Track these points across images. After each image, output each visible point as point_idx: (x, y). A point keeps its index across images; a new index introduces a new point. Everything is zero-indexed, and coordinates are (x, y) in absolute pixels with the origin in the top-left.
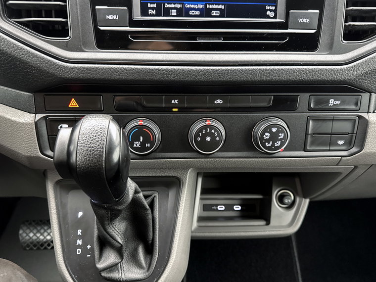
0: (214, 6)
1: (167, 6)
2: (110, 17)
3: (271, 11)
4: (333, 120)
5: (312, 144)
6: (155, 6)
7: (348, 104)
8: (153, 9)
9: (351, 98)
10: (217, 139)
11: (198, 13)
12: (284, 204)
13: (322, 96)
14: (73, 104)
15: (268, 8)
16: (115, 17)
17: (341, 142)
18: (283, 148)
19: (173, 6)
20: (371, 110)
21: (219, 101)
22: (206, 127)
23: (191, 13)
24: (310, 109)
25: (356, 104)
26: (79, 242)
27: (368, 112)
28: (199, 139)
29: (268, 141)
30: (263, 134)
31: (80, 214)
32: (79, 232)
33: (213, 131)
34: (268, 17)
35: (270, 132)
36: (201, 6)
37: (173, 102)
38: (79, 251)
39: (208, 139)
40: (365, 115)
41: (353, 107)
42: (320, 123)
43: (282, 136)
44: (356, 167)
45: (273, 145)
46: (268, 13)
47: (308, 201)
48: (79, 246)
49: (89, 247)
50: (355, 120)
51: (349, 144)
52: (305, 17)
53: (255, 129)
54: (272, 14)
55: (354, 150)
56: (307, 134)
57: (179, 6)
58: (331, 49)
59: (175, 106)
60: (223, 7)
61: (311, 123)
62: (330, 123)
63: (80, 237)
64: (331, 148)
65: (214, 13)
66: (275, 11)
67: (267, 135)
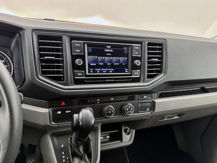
0: (110, 70)
1: (96, 70)
2: (79, 74)
3: (127, 70)
4: (145, 102)
5: (140, 110)
6: (92, 70)
7: (149, 97)
8: (92, 71)
9: (150, 95)
10: (113, 112)
11: (106, 72)
12: (127, 133)
13: (142, 95)
14: (63, 104)
15: (126, 70)
16: (81, 74)
17: (148, 109)
18: (132, 113)
19: (98, 70)
20: (156, 98)
21: (112, 99)
22: (109, 108)
23: (103, 72)
24: (139, 100)
25: (151, 97)
26: (64, 157)
27: (155, 99)
28: (107, 112)
29: (128, 111)
30: (126, 109)
31: (62, 146)
32: (63, 153)
33: (111, 109)
34: (126, 72)
35: (128, 108)
36: (106, 70)
37: (98, 100)
38: (64, 161)
39: (110, 112)
40: (154, 100)
41: (151, 98)
42: (142, 104)
43: (132, 109)
44: (152, 117)
45: (129, 112)
46: (126, 71)
47: (135, 130)
48: (64, 159)
49: (68, 158)
50: (151, 102)
51: (150, 110)
52: (136, 72)
53: (123, 107)
54: (127, 71)
55: (152, 111)
56: (138, 107)
57: (100, 70)
58: (144, 82)
59: (98, 101)
60: (113, 70)
61: (139, 104)
62: (145, 103)
63: (63, 155)
64: (145, 111)
65: (110, 72)
66: (128, 71)
67: (127, 109)
